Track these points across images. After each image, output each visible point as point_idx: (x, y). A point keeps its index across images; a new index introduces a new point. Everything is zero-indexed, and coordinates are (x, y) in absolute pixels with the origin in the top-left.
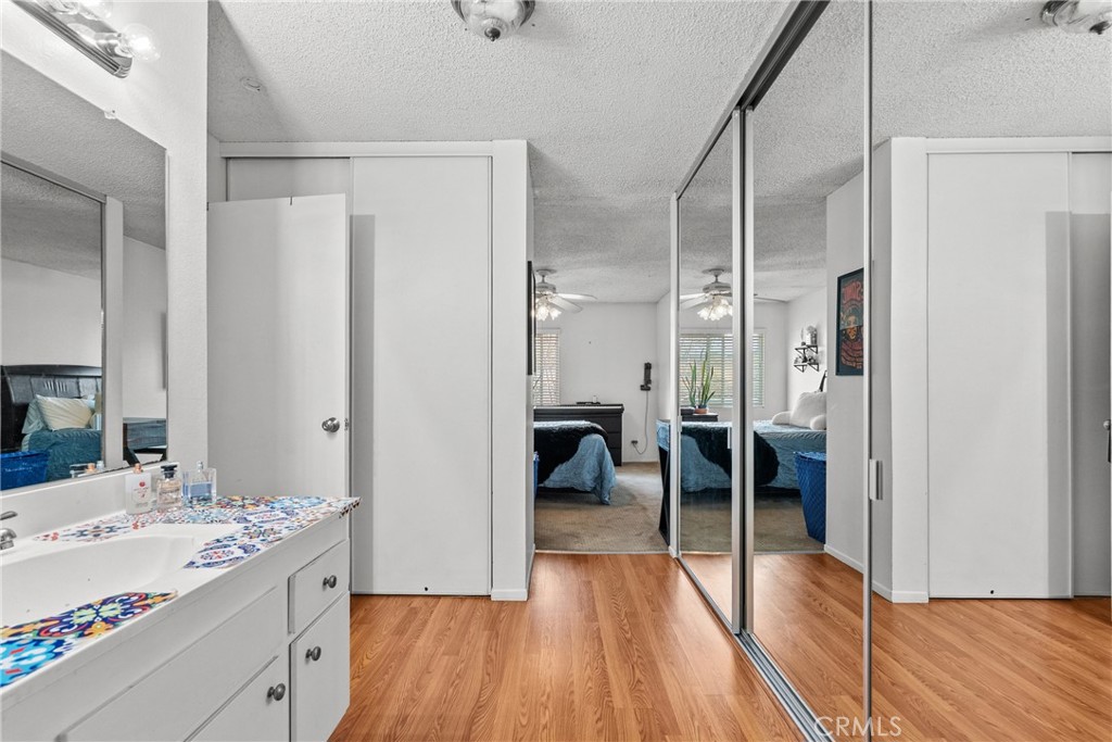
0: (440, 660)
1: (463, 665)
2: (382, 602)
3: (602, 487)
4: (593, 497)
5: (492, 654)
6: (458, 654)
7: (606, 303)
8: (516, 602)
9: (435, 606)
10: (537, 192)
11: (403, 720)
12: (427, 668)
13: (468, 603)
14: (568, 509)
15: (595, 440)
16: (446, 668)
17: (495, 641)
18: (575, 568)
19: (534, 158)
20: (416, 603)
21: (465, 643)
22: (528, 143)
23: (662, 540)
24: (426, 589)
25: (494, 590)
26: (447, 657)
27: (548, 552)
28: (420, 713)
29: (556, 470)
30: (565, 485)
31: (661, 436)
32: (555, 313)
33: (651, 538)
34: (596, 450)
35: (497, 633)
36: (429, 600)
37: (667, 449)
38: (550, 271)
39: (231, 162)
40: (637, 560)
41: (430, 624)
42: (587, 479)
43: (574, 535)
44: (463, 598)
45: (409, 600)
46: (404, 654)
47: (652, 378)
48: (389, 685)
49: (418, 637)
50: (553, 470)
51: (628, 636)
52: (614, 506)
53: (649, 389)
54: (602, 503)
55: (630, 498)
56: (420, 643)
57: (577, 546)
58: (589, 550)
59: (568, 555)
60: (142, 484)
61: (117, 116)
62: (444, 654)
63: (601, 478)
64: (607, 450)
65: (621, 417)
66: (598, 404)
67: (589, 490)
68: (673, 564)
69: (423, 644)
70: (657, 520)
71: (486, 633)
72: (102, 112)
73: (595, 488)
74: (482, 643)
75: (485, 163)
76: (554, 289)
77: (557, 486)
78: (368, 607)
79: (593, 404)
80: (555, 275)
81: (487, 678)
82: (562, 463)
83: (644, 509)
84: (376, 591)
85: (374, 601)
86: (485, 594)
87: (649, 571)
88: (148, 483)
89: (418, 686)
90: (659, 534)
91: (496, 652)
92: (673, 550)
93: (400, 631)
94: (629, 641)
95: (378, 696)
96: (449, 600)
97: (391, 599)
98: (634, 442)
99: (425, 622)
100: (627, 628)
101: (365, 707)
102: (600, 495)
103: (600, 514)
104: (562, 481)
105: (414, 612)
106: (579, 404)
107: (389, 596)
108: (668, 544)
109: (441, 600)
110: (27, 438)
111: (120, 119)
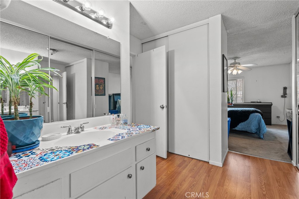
0: (189, 178)
1: (195, 182)
2: (177, 156)
3: (260, 132)
4: (256, 135)
5: (206, 182)
6: (195, 178)
7: (264, 66)
8: (218, 166)
9: (191, 161)
10: (228, 31)
11: (174, 193)
12: (184, 180)
13: (201, 163)
14: (244, 138)
15: (257, 115)
16: (190, 181)
17: (208, 178)
18: (244, 160)
19: (224, 19)
20: (186, 159)
21: (198, 175)
22: (221, 15)
23: (288, 157)
24: (189, 155)
25: (210, 161)
26: (191, 178)
27: (233, 152)
28: (179, 193)
29: (240, 124)
30: (243, 130)
31: (288, 115)
32: (240, 72)
33: (283, 156)
34: (257, 119)
35: (209, 175)
36: (190, 159)
37: (291, 121)
38: (238, 58)
39: (143, 44)
40: (274, 163)
41: (188, 166)
42: (253, 128)
43: (246, 148)
44: (200, 161)
45: (184, 157)
46: (179, 173)
47: (287, 92)
48: (173, 181)
49: (184, 169)
50: (238, 124)
51: (265, 193)
52: (265, 140)
53: (286, 97)
54: (260, 138)
55: (274, 138)
56: (184, 171)
57: (246, 152)
58: (251, 155)
59: (241, 154)
60: (113, 119)
61: (110, 37)
62: (191, 177)
63: (259, 129)
64: (262, 119)
65: (271, 107)
66: (260, 102)
67: (254, 132)
68: (294, 169)
69: (185, 172)
70: (287, 148)
71: (205, 174)
72: (107, 37)
73: (257, 132)
74: (203, 177)
75: (206, 26)
76: (239, 64)
77: (240, 130)
78: (173, 157)
79: (258, 102)
80: (240, 59)
81: (202, 189)
82: (242, 122)
83: (281, 143)
84: (175, 153)
85: (174, 155)
86: (207, 161)
87: (279, 169)
88: (115, 118)
89: (181, 184)
90: (287, 154)
91: (207, 181)
92: (294, 163)
93: (179, 166)
94: (264, 195)
95: (170, 183)
96: (195, 160)
97: (179, 156)
98: (278, 117)
99: (187, 165)
100: (264, 189)
101: (165, 185)
102: (259, 135)
103: (258, 142)
104: (242, 128)
105: (184, 161)
106: (252, 102)
107: (179, 155)
108: (292, 159)
109: (194, 159)
110: (117, 108)
111: (110, 38)
